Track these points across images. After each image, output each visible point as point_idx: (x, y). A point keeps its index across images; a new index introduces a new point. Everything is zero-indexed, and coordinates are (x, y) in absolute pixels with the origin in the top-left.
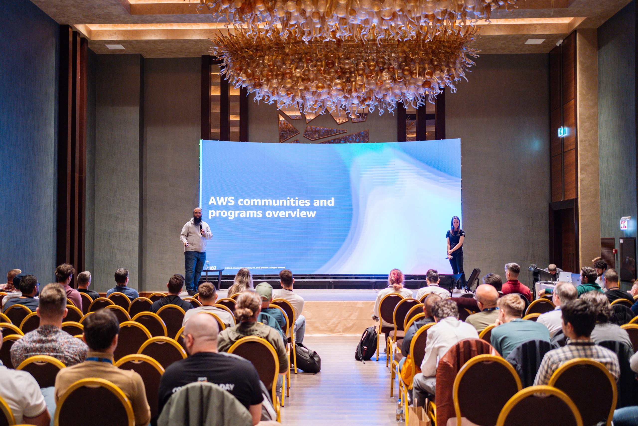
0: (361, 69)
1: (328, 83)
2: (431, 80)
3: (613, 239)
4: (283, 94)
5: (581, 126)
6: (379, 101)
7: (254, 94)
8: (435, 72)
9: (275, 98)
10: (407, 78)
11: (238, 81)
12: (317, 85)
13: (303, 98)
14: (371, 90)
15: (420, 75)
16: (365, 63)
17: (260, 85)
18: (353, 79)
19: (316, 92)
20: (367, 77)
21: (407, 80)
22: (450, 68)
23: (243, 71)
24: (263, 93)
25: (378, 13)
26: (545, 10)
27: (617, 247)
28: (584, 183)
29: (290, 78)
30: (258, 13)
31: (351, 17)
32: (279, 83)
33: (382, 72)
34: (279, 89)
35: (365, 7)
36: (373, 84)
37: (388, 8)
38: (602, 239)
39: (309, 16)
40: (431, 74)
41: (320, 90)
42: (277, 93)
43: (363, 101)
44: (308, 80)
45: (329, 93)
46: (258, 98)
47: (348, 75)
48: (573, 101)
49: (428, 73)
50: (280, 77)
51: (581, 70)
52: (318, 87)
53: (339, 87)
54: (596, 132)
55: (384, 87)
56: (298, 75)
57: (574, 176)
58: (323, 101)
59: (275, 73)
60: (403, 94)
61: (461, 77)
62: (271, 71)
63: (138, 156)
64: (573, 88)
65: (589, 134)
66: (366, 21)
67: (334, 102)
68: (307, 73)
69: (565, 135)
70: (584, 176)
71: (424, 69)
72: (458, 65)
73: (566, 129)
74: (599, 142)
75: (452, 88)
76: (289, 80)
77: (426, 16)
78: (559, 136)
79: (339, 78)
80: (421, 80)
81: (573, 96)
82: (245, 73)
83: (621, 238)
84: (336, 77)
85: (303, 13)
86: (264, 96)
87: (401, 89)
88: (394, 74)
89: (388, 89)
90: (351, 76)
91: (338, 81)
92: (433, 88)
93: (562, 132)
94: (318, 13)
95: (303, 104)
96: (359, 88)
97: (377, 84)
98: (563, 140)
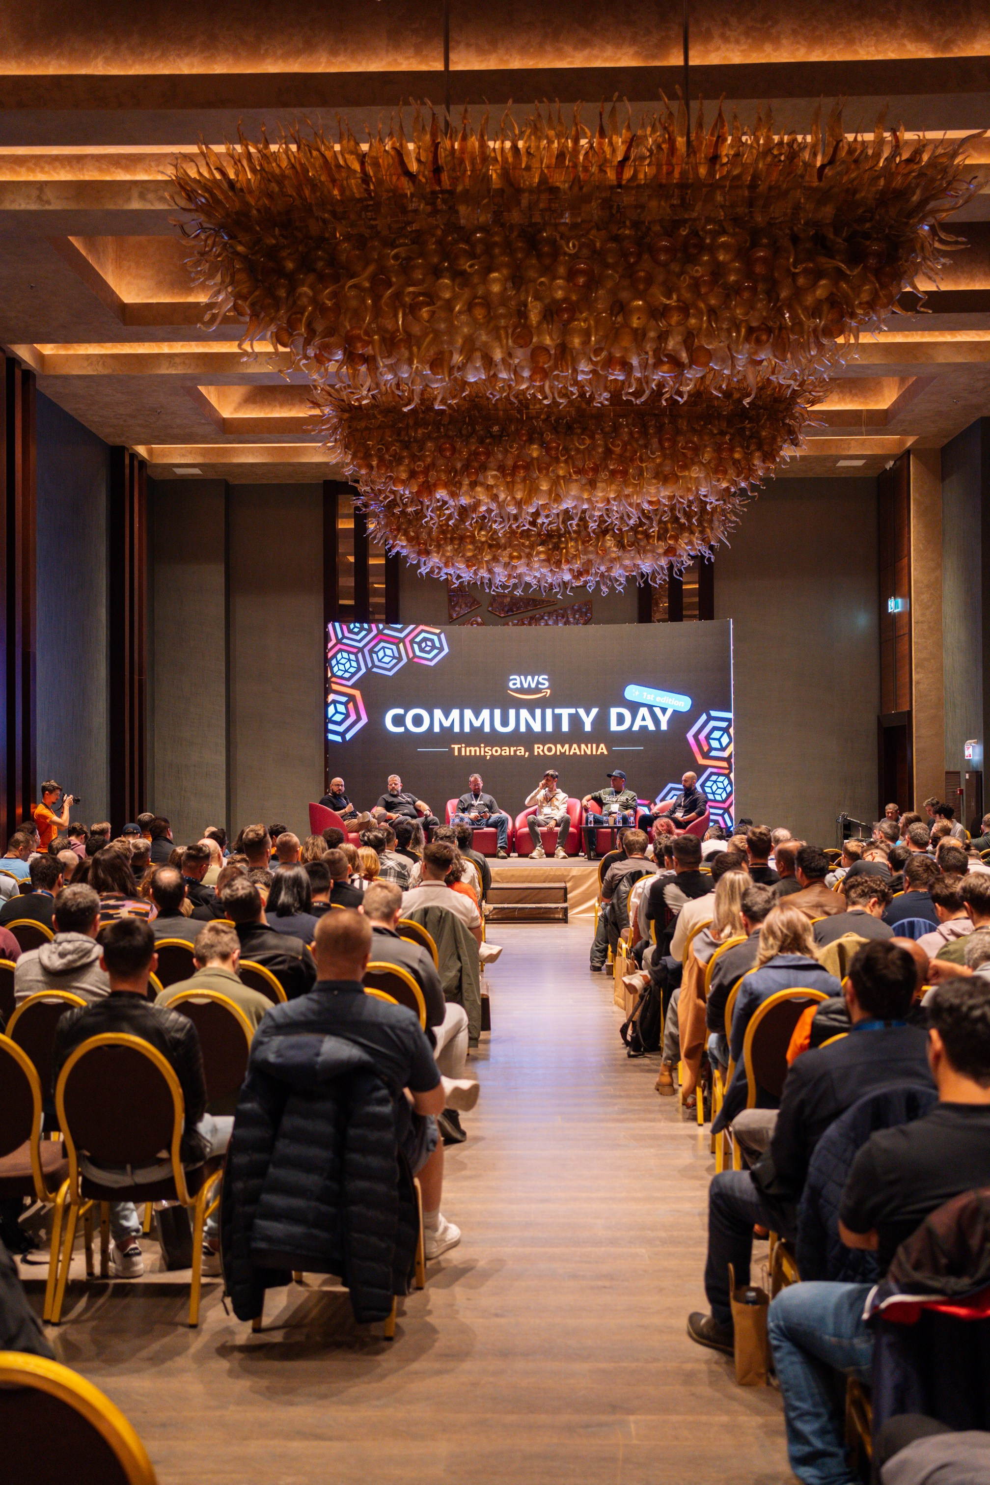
0: (575, 532)
1: (527, 550)
2: (678, 546)
3: (959, 773)
4: (462, 566)
5: (916, 600)
6: (602, 575)
7: (418, 566)
8: (681, 534)
9: (451, 571)
10: (642, 544)
11: (393, 546)
12: (511, 554)
13: (490, 571)
14: (589, 561)
15: (659, 539)
16: (581, 523)
17: (428, 553)
18: (563, 546)
19: (509, 563)
20: (583, 543)
21: (641, 546)
22: (704, 527)
23: (402, 531)
24: (431, 564)
25: (589, 501)
26: (853, 428)
27: (963, 787)
28: (921, 687)
29: (472, 543)
30: (438, 497)
31: (556, 505)
32: (456, 551)
33: (605, 535)
34: (455, 558)
35: (573, 493)
36: (591, 552)
37: (600, 494)
38: (947, 773)
39: (504, 501)
40: (676, 538)
41: (515, 562)
42: (453, 565)
43: (578, 575)
44: (498, 546)
45: (528, 565)
46: (424, 570)
47: (555, 540)
48: (906, 559)
49: (671, 538)
50: (456, 542)
51: (916, 512)
52: (511, 557)
53: (542, 557)
54: (939, 611)
55: (608, 557)
56: (483, 539)
57: (908, 675)
58: (519, 576)
59: (449, 536)
60: (636, 566)
61: (720, 541)
62: (443, 532)
63: (222, 643)
64: (906, 539)
65: (928, 612)
66: (575, 507)
67: (535, 577)
68: (495, 537)
69: (896, 611)
70: (921, 675)
71: (666, 531)
72: (716, 523)
73: (899, 600)
74: (943, 624)
75: (707, 555)
76: (470, 547)
77: (650, 503)
78: (890, 611)
79: (542, 543)
80: (661, 547)
81: (906, 552)
82: (404, 535)
83: (967, 772)
84: (539, 542)
85: (494, 498)
86: (432, 567)
87: (633, 558)
88: (622, 538)
89: (615, 559)
90: (560, 542)
91: (541, 549)
92: (680, 556)
93: (893, 605)
94: (514, 498)
95: (490, 580)
96: (572, 558)
97: (597, 553)
98: (894, 617)
